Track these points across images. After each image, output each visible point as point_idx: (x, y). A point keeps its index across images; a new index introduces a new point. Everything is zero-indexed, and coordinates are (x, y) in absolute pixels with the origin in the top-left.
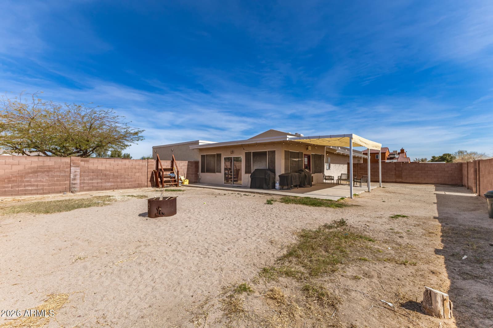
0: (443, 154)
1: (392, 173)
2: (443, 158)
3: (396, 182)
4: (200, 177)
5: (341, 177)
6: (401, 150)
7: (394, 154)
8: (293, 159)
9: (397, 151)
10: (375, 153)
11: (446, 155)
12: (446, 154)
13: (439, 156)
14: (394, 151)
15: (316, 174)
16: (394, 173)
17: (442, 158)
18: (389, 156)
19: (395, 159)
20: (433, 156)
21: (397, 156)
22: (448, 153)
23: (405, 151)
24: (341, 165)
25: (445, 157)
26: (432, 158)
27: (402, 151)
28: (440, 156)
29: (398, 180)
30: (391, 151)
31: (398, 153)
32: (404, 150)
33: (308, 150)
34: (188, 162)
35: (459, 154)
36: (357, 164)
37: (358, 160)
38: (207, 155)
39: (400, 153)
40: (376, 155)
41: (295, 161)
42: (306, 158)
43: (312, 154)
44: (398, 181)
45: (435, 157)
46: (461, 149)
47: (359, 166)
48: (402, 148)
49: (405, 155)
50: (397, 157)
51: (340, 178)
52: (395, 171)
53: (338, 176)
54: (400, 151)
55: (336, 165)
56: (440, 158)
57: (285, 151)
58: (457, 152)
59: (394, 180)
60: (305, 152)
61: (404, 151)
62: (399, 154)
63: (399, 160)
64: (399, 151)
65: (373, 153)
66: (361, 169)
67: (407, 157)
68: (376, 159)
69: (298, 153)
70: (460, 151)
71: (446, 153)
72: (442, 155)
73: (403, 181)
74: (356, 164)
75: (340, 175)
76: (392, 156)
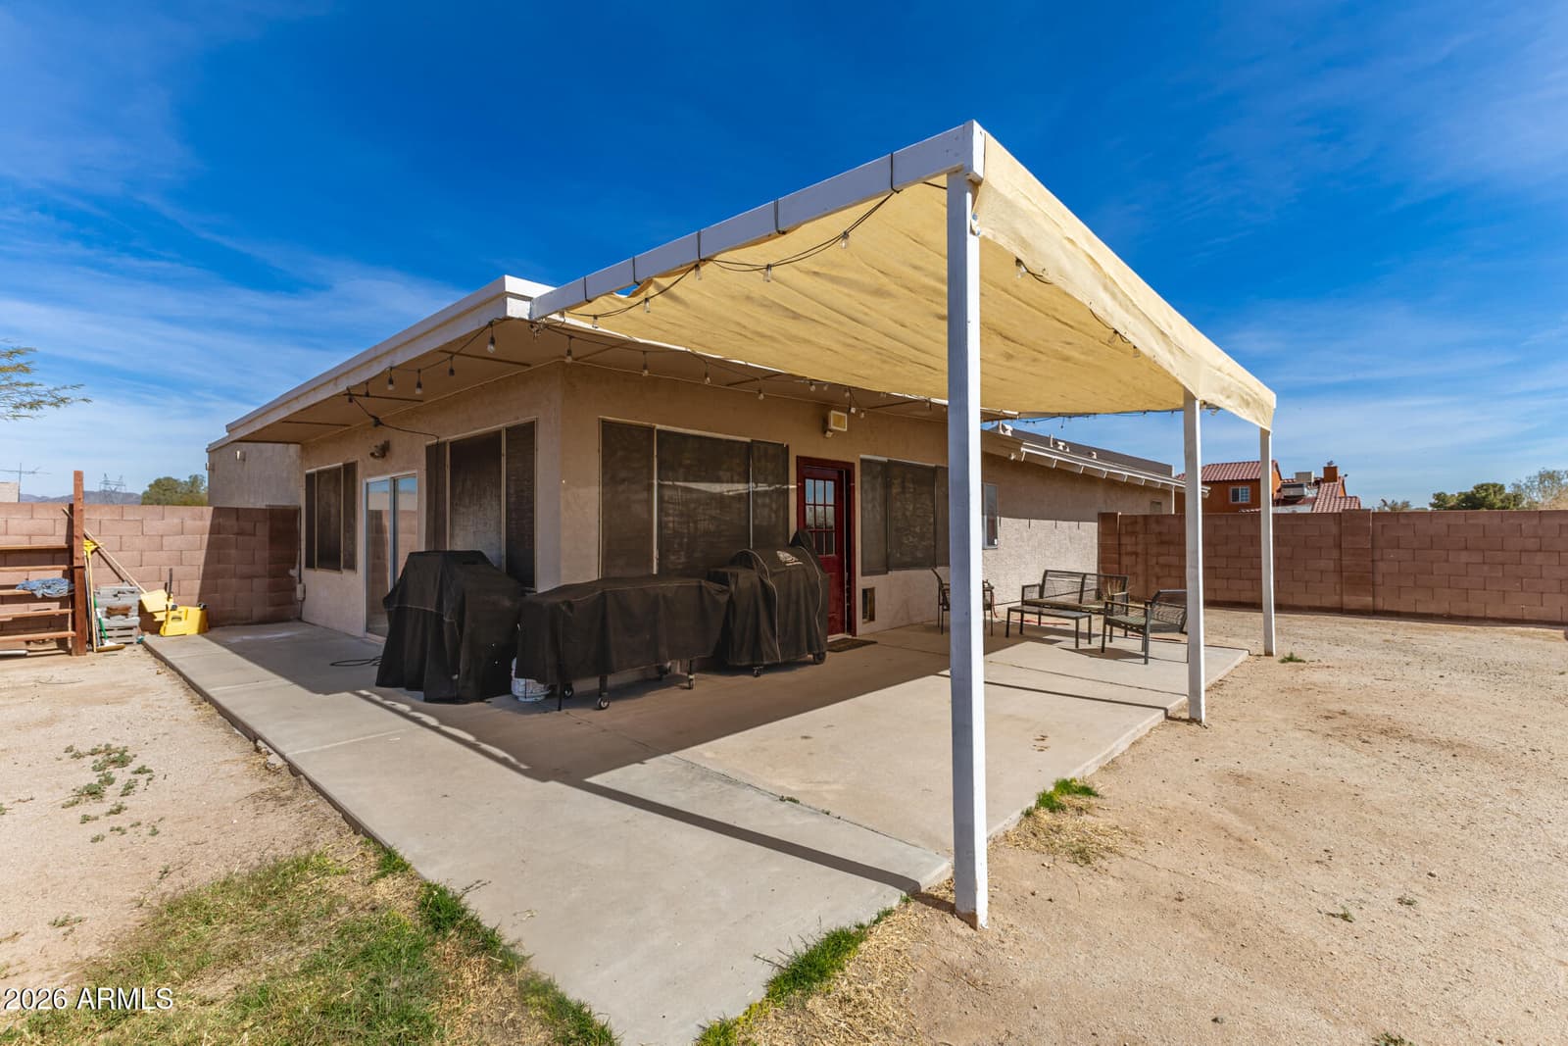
0: (1475, 484)
1: (1323, 564)
2: (1476, 498)
3: (1341, 610)
4: (299, 594)
5: (1042, 587)
6: (1325, 468)
7: (1301, 486)
8: (693, 485)
9: (1310, 473)
10: (1228, 481)
11: (1486, 490)
12: (1488, 485)
13: (1460, 494)
14: (1297, 474)
15: (892, 574)
16: (1331, 565)
17: (1473, 501)
18: (1279, 491)
19: (1304, 503)
20: (1436, 492)
21: (1309, 493)
22: (1491, 482)
23: (1340, 473)
24: (1065, 524)
25: (1483, 495)
26: (1433, 501)
27: (1331, 474)
28: (1464, 491)
29: (1352, 600)
30: (1288, 475)
31: (1313, 481)
32: (1335, 468)
33: (829, 434)
34: (215, 509)
35: (1541, 482)
36: (1145, 517)
37: (1152, 503)
38: (319, 472)
39: (1323, 481)
40: (1231, 491)
41: (720, 499)
42: (820, 484)
43: (862, 460)
44: (1353, 607)
45: (1445, 495)
46: (1550, 468)
47: (1155, 528)
48: (1330, 463)
49: (1340, 487)
50: (1310, 496)
51: (1034, 595)
52: (1335, 554)
53: (1024, 588)
54: (1321, 475)
55: (1034, 522)
56: (1463, 501)
57: (607, 427)
58: (1536, 477)
59: (1331, 600)
60: (804, 444)
61: (1338, 475)
62: (1317, 483)
63: (1319, 508)
64: (1318, 473)
65: (1220, 481)
66: (1162, 543)
67: (1348, 495)
68: (1232, 505)
69: (749, 446)
70: (1548, 473)
71: (1484, 482)
72: (1469, 489)
73: (1380, 604)
74: (1140, 520)
75: (1039, 581)
76: (1291, 492)
